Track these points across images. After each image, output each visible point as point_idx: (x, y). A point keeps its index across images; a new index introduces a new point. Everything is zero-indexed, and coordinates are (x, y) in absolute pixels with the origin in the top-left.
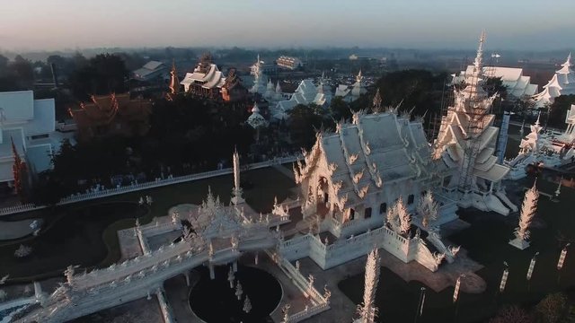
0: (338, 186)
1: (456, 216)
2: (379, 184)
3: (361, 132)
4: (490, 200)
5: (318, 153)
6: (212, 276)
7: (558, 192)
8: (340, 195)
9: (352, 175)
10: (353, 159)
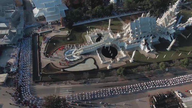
0: (132, 34)
1: (158, 40)
2: (141, 34)
3: (139, 22)
4: (168, 37)
5: (129, 26)
6: (105, 48)
7: (188, 37)
8: (132, 36)
9: (135, 31)
10: (136, 29)
